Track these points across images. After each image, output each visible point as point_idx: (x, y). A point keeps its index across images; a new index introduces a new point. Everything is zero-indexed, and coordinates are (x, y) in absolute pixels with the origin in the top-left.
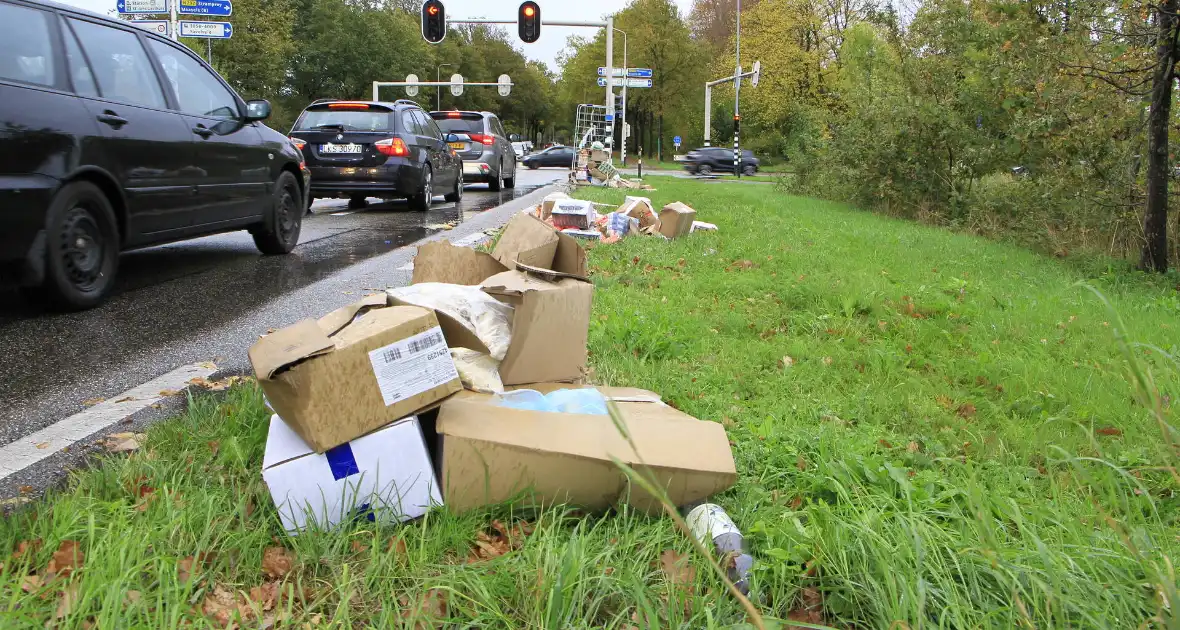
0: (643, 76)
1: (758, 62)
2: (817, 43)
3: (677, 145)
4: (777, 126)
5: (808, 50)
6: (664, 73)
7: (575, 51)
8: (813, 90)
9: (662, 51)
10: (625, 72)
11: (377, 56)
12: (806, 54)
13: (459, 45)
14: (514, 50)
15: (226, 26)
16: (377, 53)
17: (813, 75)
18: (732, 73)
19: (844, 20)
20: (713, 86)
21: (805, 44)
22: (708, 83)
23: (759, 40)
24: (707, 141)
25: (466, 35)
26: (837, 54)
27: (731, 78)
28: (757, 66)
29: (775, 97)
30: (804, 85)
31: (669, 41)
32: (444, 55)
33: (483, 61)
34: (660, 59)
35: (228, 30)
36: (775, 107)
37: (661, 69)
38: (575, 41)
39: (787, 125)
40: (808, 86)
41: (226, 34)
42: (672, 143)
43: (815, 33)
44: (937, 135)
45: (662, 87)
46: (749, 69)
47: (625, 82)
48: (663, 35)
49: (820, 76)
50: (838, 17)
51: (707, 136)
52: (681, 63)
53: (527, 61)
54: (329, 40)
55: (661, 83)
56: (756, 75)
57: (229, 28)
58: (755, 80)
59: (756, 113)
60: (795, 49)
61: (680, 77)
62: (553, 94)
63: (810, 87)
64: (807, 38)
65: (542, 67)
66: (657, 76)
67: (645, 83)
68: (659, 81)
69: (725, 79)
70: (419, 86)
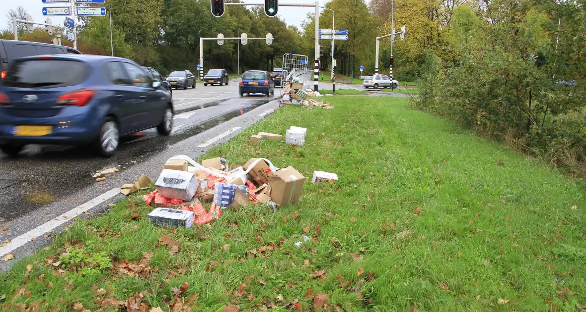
0: (344, 34)
1: (404, 26)
2: (437, 16)
3: (361, 70)
4: (415, 60)
5: (432, 20)
6: (355, 32)
7: (311, 21)
8: (435, 41)
9: (354, 20)
10: (333, 31)
11: (205, 24)
12: (431, 22)
13: (251, 18)
14: (280, 20)
15: (102, 9)
16: (204, 22)
17: (435, 33)
18: (390, 32)
19: (452, 3)
20: (380, 39)
21: (431, 16)
22: (378, 38)
23: (406, 15)
24: (377, 69)
25: (256, 13)
26: (448, 21)
27: (390, 35)
28: (403, 29)
29: (414, 46)
30: (430, 38)
31: (358, 15)
32: (241, 23)
33: (264, 26)
34: (354, 24)
35: (103, 12)
36: (414, 50)
37: (354, 30)
38: (311, 15)
39: (421, 60)
40: (432, 40)
41: (102, 14)
42: (359, 69)
43: (436, 11)
44: (521, 82)
45: (354, 39)
46: (400, 30)
47: (333, 37)
48: (355, 12)
49: (439, 34)
50: (449, 2)
51: (377, 66)
52: (365, 27)
53: (287, 26)
54: (180, 15)
55: (354, 37)
56: (403, 34)
57: (104, 10)
58: (402, 36)
59: (404, 54)
60: (425, 19)
61: (364, 34)
62: (300, 42)
63: (433, 40)
64: (432, 13)
65: (295, 29)
66: (352, 33)
67: (344, 38)
68: (353, 36)
69: (386, 36)
70: (225, 40)
